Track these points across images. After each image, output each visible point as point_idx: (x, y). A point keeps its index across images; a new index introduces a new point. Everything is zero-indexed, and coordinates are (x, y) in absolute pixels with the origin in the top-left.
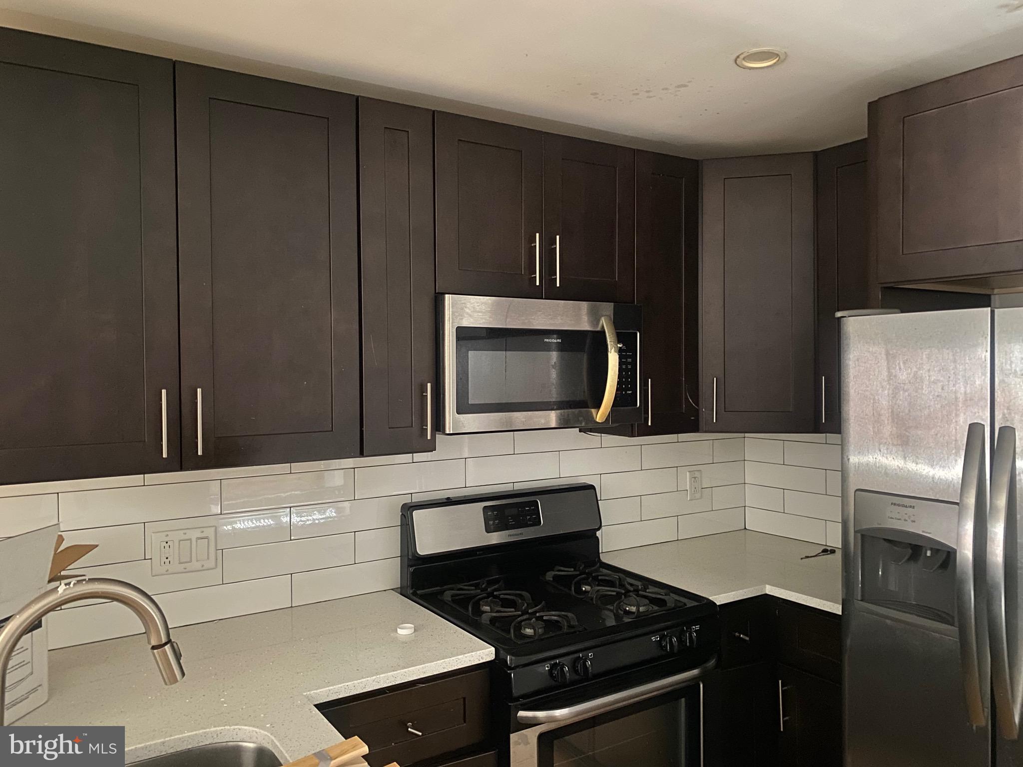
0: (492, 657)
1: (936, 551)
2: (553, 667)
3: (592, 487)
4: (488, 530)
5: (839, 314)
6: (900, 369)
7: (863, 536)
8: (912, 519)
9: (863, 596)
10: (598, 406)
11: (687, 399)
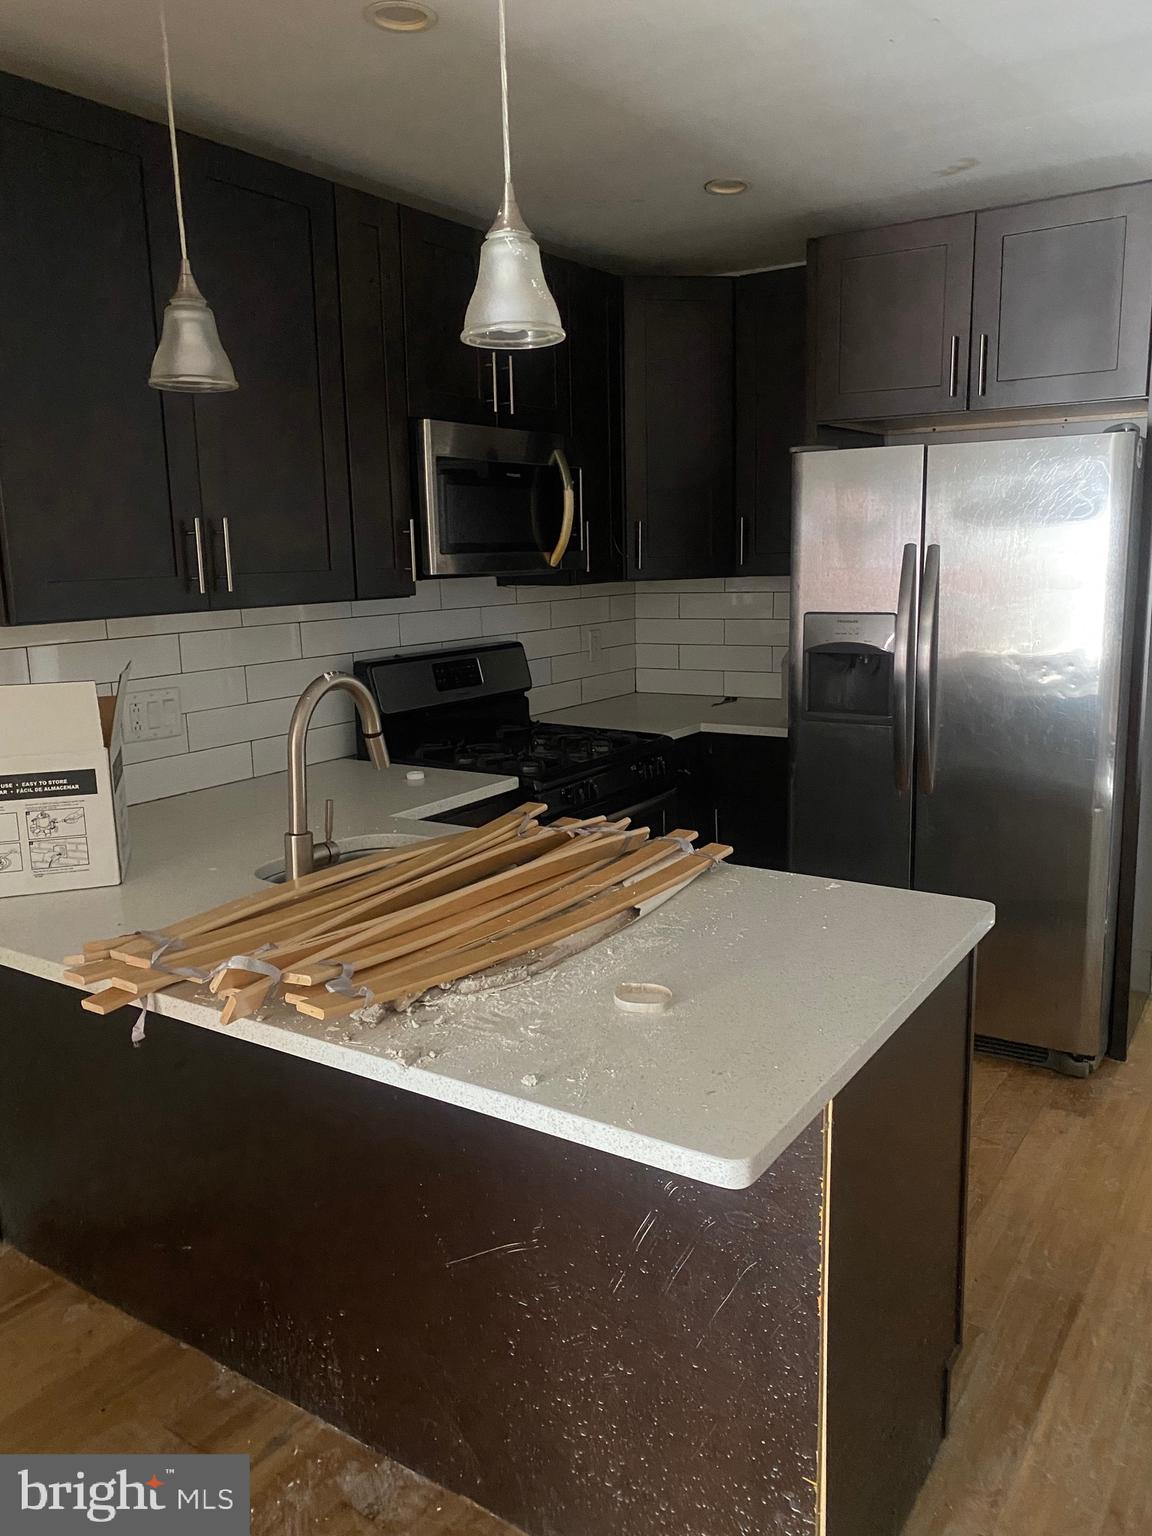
0: (516, 786)
1: (871, 657)
2: (568, 791)
3: (519, 645)
4: (440, 688)
5: (793, 450)
6: (848, 500)
7: (810, 653)
8: (856, 631)
9: (809, 706)
10: (552, 550)
11: (614, 546)
